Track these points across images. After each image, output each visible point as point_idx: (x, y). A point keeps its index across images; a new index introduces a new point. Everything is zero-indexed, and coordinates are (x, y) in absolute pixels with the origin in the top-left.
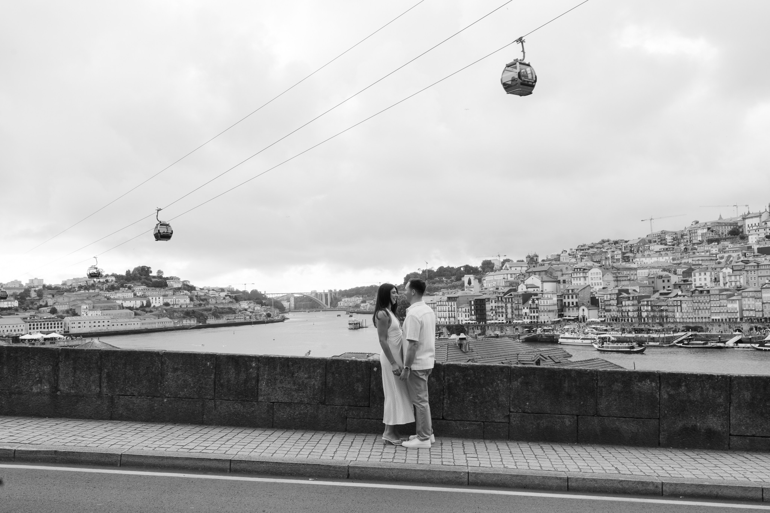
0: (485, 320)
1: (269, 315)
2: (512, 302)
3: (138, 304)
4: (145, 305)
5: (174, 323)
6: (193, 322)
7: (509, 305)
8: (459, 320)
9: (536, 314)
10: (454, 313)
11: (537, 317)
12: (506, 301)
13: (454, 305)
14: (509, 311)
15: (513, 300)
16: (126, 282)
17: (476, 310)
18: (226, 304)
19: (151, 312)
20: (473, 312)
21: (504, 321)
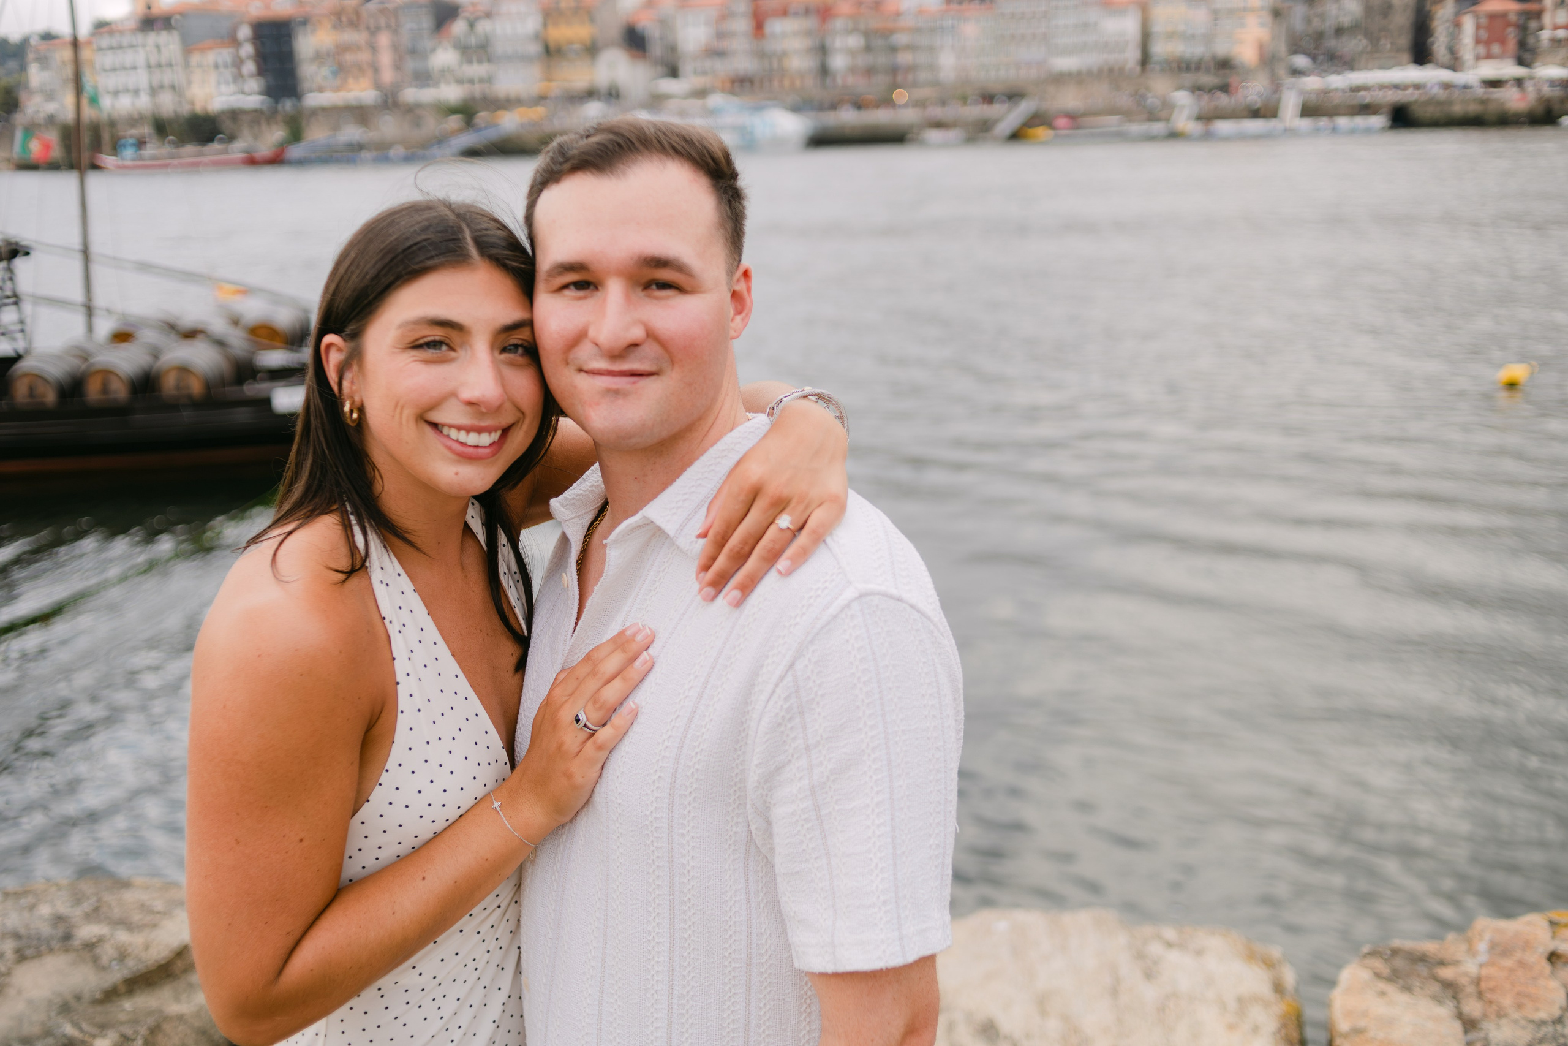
0: (296, 93)
7: (383, 41)
8: (193, 99)
10: (174, 75)
11: (488, 80)
13: (170, 44)
15: (394, 19)
17: (261, 59)
20: (248, 68)
21: (371, 95)
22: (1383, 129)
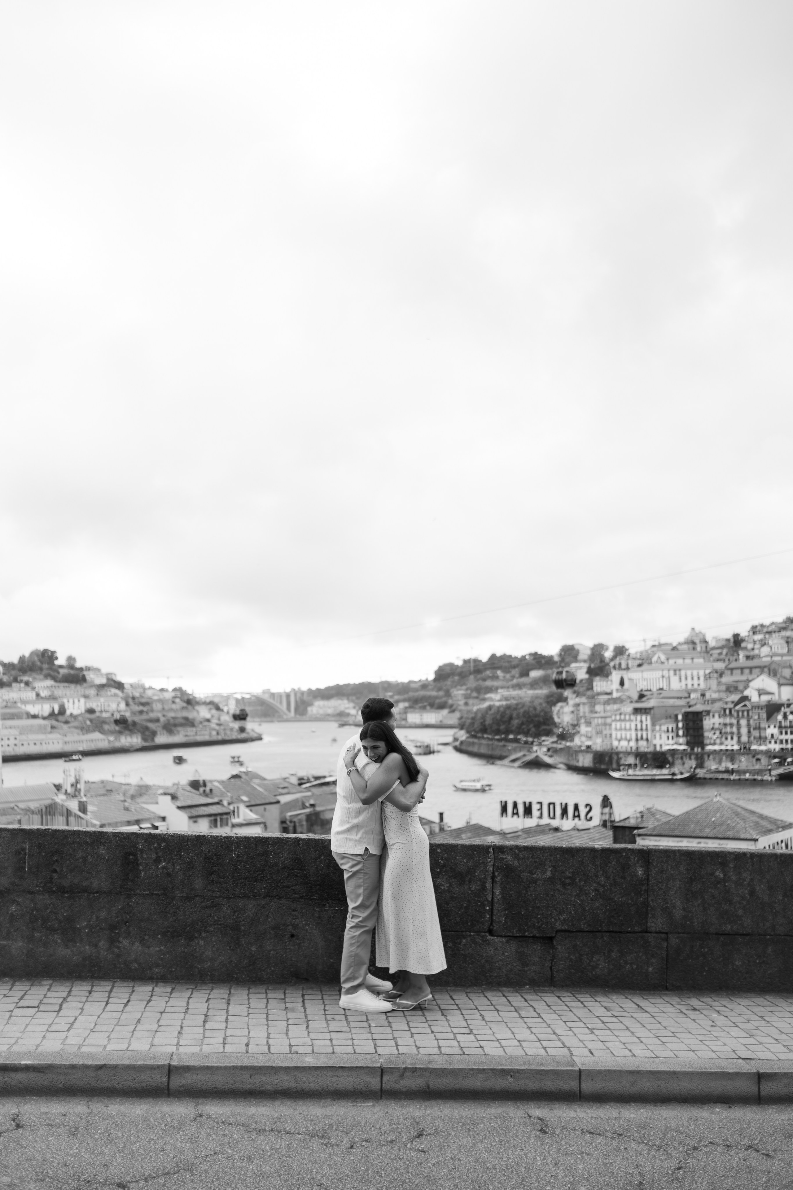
0: (702, 745)
1: (242, 730)
2: (748, 718)
3: (45, 709)
4: (56, 711)
5: (109, 742)
6: (136, 740)
7: (743, 722)
8: (655, 746)
10: (647, 734)
12: (738, 715)
13: (646, 720)
15: (750, 712)
16: (21, 674)
17: (687, 730)
18: (177, 711)
19: (67, 722)
20: (681, 733)
21: (736, 747)
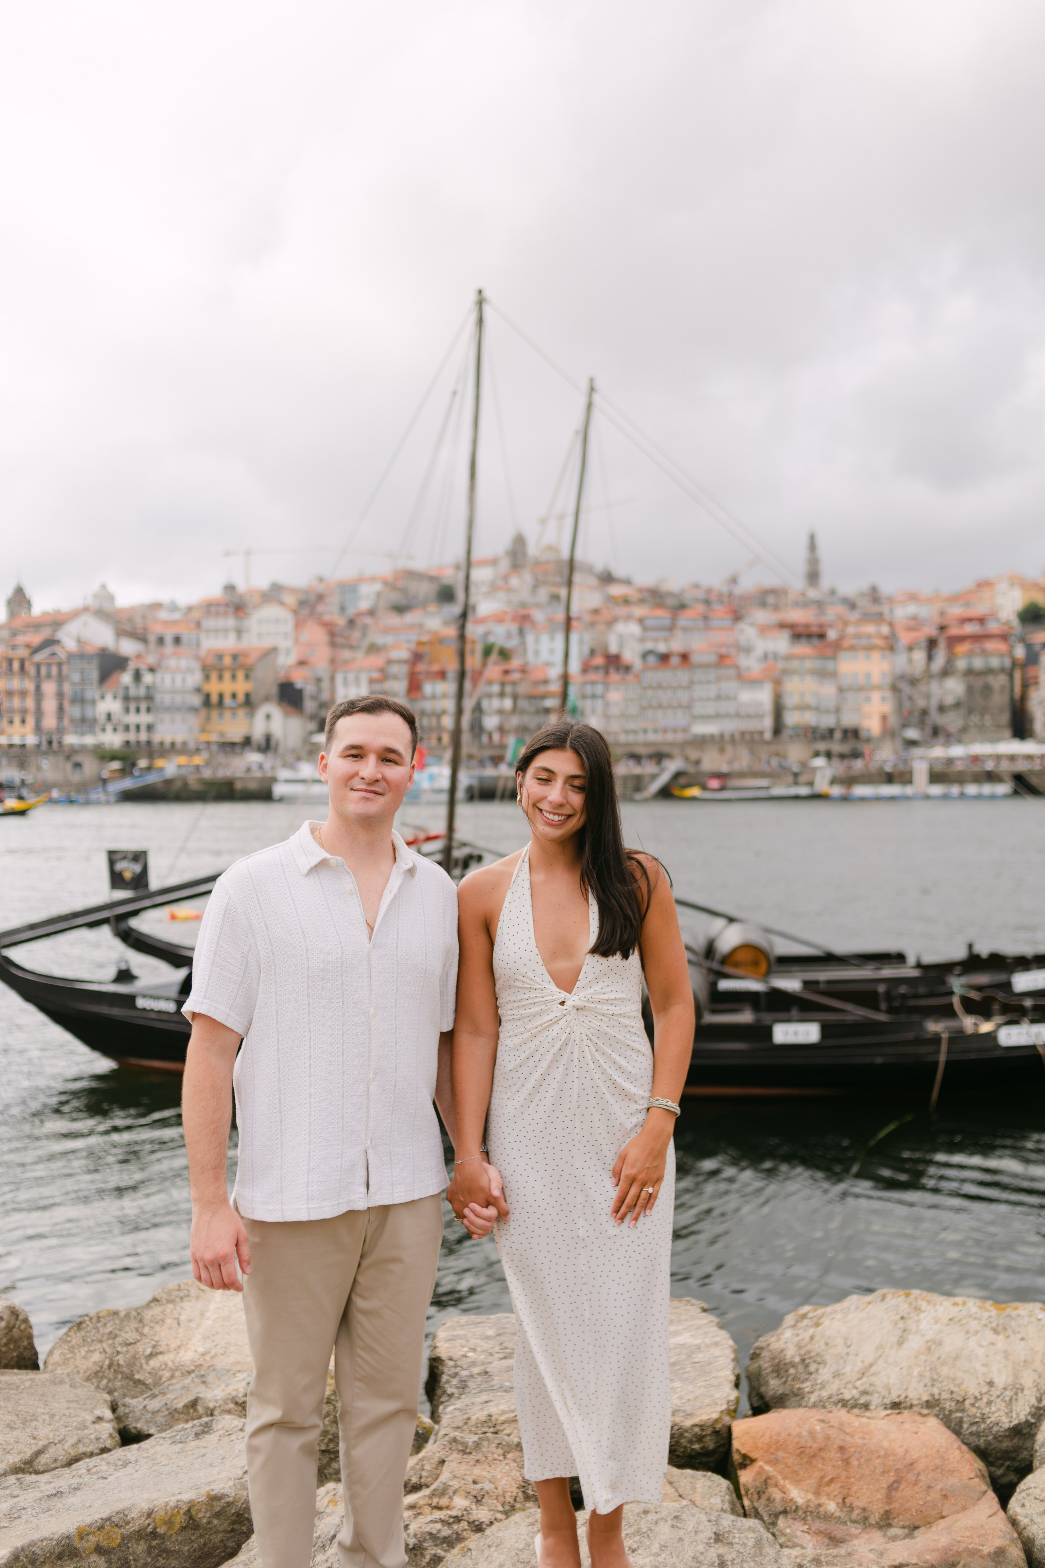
2: (61, 678)
7: (49, 688)
9: (144, 719)
11: (150, 728)
12: (40, 674)
14: (50, 705)
15: (65, 669)
22: (1006, 796)
